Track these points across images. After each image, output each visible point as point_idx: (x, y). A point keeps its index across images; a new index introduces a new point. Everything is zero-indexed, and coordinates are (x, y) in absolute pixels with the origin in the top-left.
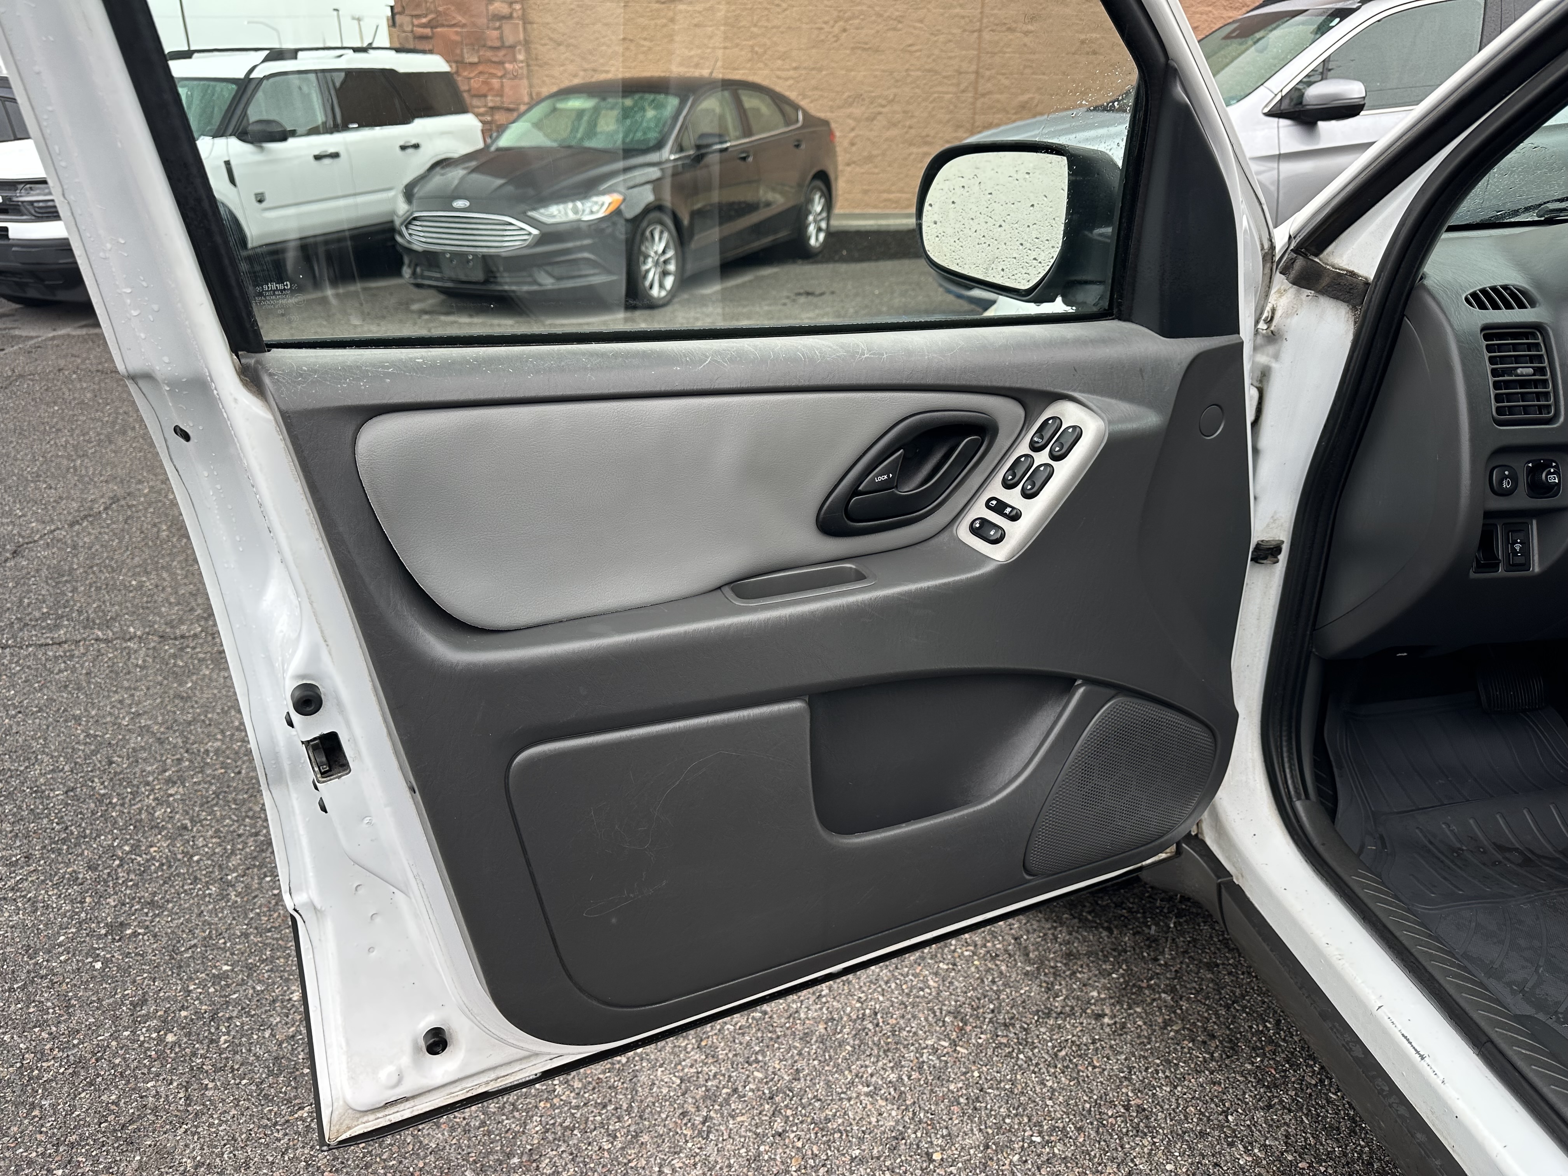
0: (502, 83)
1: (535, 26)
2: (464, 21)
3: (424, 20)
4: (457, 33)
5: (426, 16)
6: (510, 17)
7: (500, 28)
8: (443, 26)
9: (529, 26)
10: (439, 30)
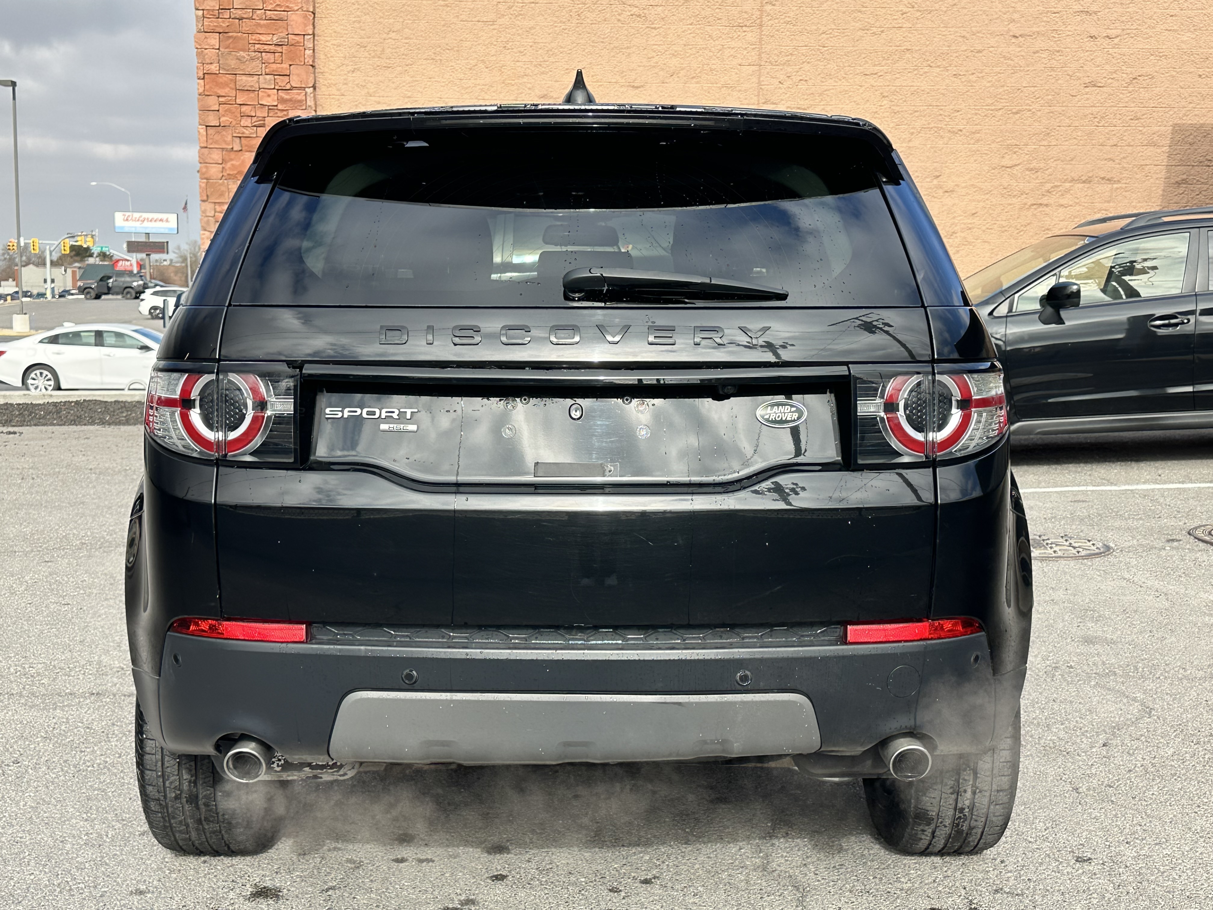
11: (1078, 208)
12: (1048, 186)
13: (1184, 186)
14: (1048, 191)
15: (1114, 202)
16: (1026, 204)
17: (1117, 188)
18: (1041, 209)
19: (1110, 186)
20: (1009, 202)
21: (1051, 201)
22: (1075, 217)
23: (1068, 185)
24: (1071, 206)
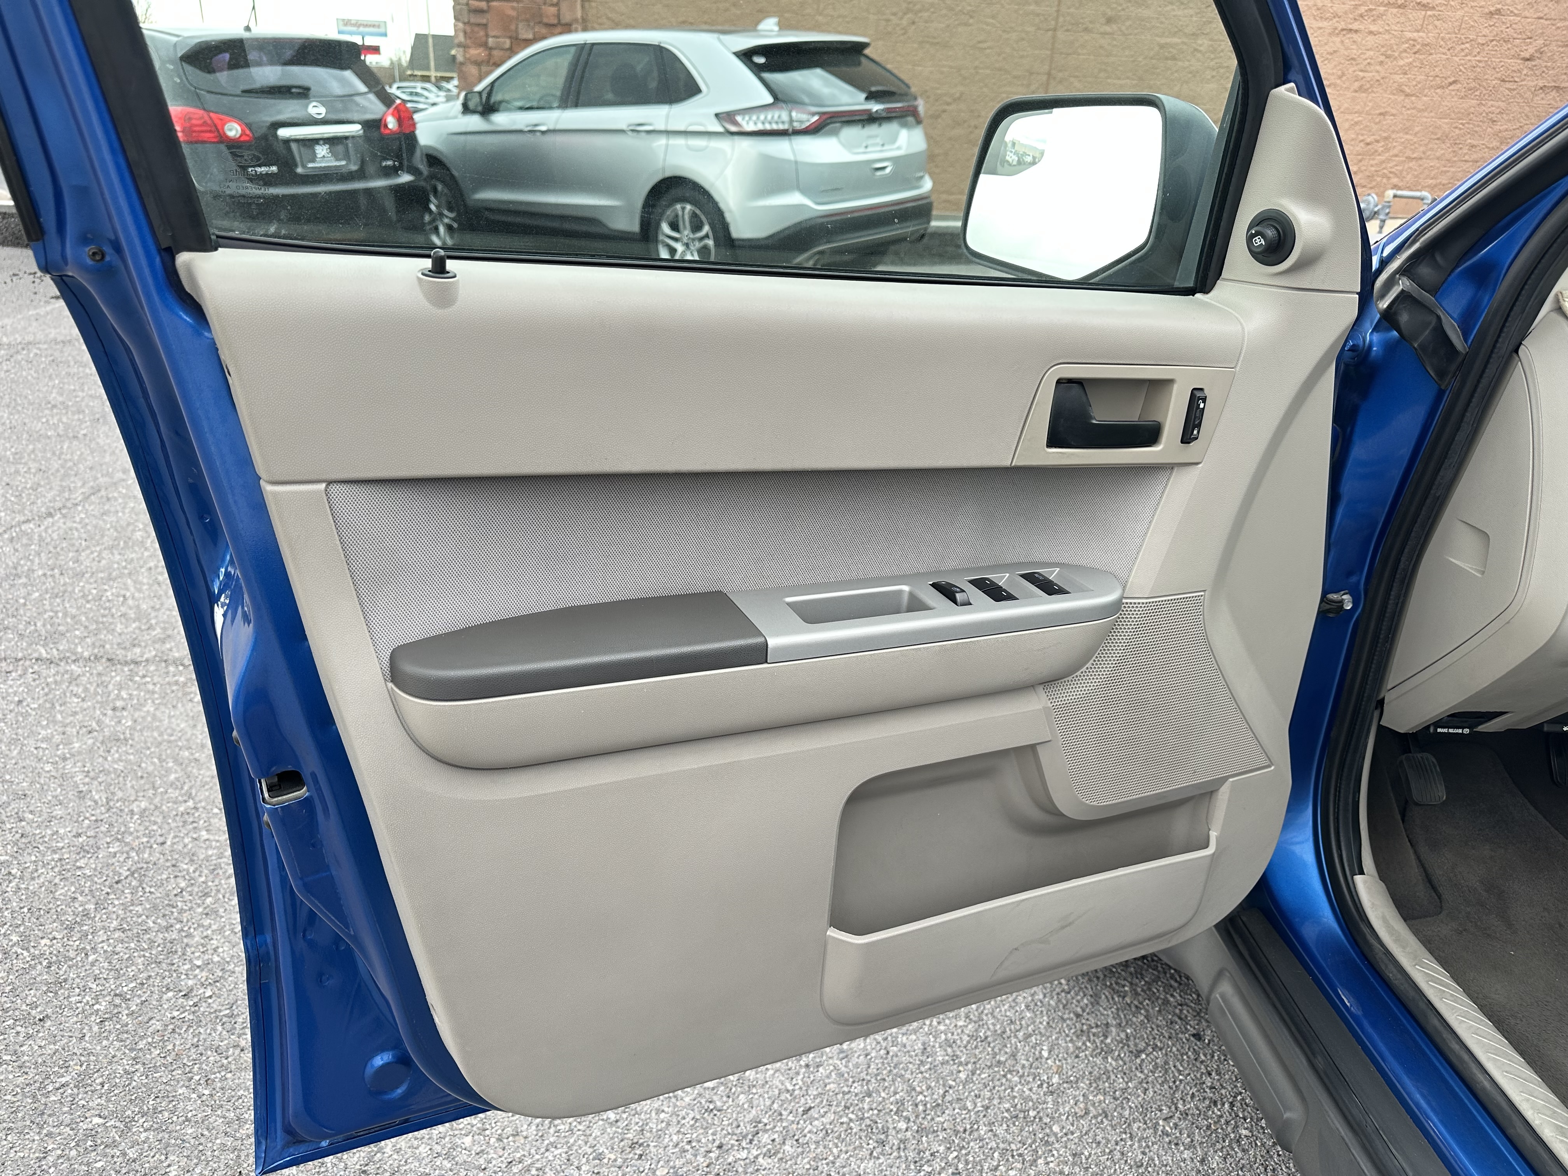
1: (594, 4)
4: (513, 8)
7: (557, 4)
9: (587, 4)
10: (494, 4)
11: (1387, 36)
12: (1363, 9)
13: (1497, 17)
14: (1361, 16)
15: (1424, 32)
16: (1336, 29)
17: (1430, 16)
18: (1349, 36)
19: (1423, 13)
20: (1320, 25)
21: (1362, 27)
22: (1383, 47)
23: (1382, 9)
24: (1380, 33)
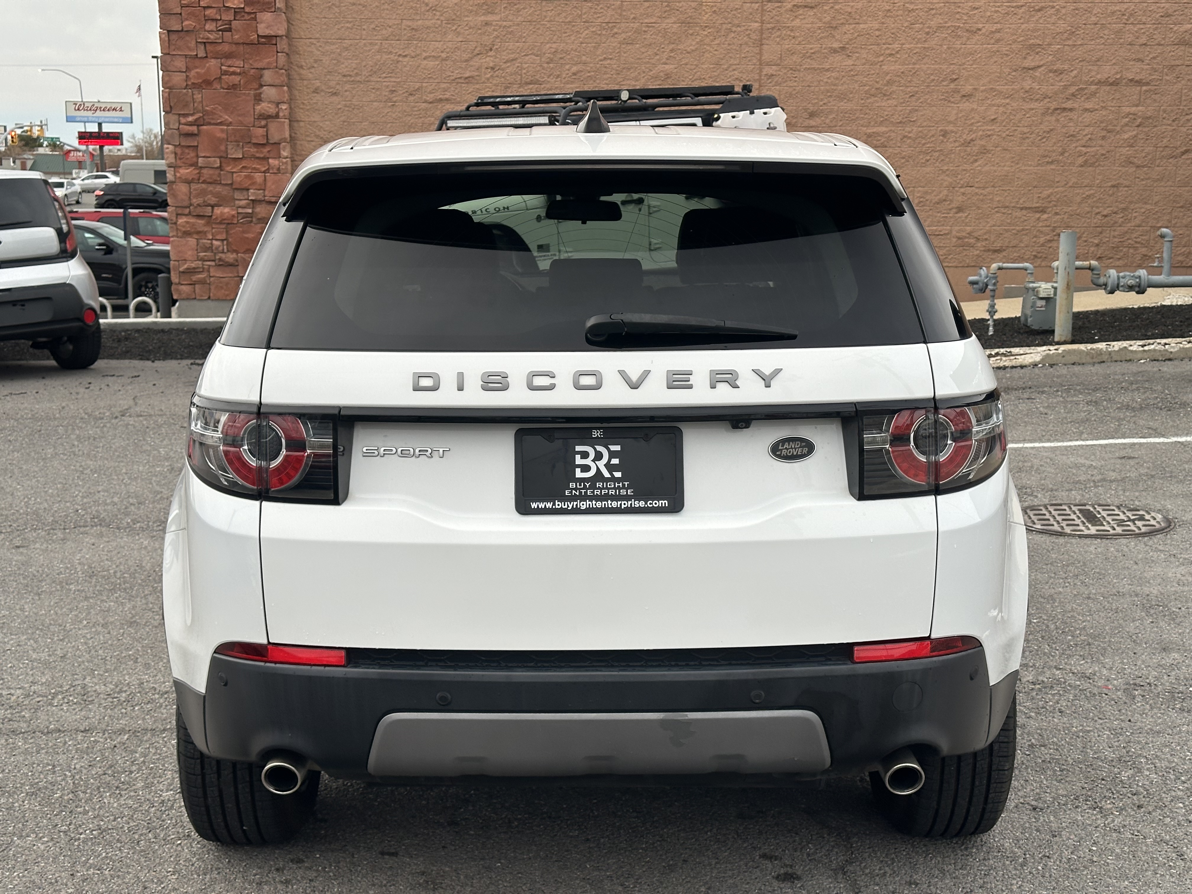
0: (265, 176)
1: (302, 124)
2: (230, 120)
3: (190, 119)
4: (222, 131)
5: (192, 115)
6: (277, 116)
7: (265, 126)
8: (209, 124)
9: (295, 124)
10: (205, 127)
